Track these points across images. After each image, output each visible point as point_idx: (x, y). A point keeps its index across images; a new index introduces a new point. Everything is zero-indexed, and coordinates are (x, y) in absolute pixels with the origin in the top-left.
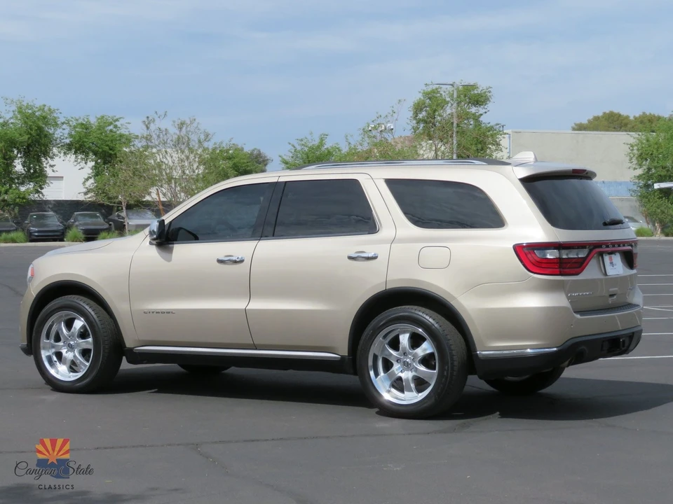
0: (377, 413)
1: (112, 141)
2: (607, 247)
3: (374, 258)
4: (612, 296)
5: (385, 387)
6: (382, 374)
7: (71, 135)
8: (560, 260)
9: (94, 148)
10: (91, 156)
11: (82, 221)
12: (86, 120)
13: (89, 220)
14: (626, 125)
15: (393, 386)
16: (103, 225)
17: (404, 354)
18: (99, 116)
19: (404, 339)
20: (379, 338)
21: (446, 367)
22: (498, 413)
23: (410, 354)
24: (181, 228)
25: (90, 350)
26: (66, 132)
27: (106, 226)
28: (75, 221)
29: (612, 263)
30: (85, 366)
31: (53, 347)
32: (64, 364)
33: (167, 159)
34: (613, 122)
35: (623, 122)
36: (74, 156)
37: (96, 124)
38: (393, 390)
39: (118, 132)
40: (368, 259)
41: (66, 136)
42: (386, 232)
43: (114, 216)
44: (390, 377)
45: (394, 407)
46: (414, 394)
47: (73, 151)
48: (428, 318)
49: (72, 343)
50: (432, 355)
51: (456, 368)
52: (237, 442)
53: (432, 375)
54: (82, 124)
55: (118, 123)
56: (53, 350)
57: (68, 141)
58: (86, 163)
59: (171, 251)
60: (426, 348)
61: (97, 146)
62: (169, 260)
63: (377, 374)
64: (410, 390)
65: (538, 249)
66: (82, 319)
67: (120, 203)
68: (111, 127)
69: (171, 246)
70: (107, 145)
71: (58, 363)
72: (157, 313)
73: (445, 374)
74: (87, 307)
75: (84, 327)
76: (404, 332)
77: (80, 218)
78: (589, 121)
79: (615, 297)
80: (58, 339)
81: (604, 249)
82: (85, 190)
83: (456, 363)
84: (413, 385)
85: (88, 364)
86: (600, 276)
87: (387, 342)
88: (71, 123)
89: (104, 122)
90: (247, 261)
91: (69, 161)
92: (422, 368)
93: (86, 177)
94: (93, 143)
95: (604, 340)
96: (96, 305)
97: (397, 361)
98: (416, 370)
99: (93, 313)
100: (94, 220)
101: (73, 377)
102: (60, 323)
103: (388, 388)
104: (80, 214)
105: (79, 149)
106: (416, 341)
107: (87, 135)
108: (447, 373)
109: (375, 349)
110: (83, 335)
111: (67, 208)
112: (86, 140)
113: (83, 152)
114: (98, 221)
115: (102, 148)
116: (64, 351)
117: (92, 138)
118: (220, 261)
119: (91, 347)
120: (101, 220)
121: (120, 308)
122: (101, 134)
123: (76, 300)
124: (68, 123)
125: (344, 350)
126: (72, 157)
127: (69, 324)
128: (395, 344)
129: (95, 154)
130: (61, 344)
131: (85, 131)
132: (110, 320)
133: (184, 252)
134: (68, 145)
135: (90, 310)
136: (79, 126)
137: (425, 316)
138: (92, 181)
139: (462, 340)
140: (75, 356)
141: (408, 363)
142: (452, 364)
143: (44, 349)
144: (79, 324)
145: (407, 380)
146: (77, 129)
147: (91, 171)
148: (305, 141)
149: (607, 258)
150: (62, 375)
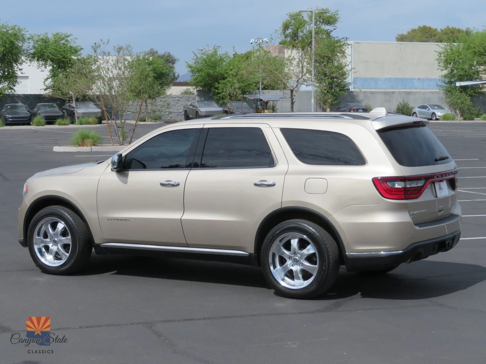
0: (275, 293)
1: (64, 51)
2: (438, 177)
3: (273, 185)
4: (440, 211)
5: (280, 276)
6: (278, 267)
7: (34, 47)
8: (405, 190)
9: (51, 56)
10: (49, 62)
11: (43, 110)
12: (45, 36)
13: (48, 109)
14: (435, 35)
15: (286, 275)
16: (59, 112)
17: (294, 253)
18: (55, 33)
19: (295, 243)
20: (277, 242)
21: (324, 264)
22: (360, 293)
23: (299, 253)
24: (133, 159)
25: (69, 245)
26: (32, 44)
27: (61, 114)
28: (38, 110)
29: (440, 188)
30: (66, 256)
31: (43, 242)
32: (51, 254)
33: (108, 74)
34: (425, 34)
35: (433, 33)
36: (36, 62)
37: (53, 39)
38: (286, 278)
39: (69, 45)
40: (269, 186)
41: (31, 47)
42: (281, 167)
43: (67, 106)
44: (284, 269)
45: (287, 290)
46: (301, 281)
47: (36, 58)
48: (311, 228)
49: (56, 239)
50: (314, 254)
51: (331, 264)
52: (179, 321)
53: (314, 268)
54: (43, 39)
55: (69, 39)
56: (43, 245)
57: (32, 51)
58: (46, 68)
59: (127, 176)
60: (310, 250)
61: (53, 55)
62: (126, 182)
63: (275, 267)
64: (299, 279)
65: (389, 182)
66: (63, 222)
67: (72, 98)
68: (63, 41)
69: (126, 172)
70: (61, 55)
71: (46, 253)
72: (117, 220)
73: (324, 268)
74: (67, 215)
75: (64, 228)
76: (294, 238)
77: (42, 107)
78: (408, 33)
79: (443, 212)
80: (46, 236)
81: (435, 178)
82: (45, 87)
83: (331, 261)
84: (300, 276)
85: (68, 255)
86: (432, 198)
87: (282, 244)
88: (34, 38)
89: (58, 38)
90: (182, 186)
91: (33, 66)
92: (307, 264)
93: (46, 78)
94: (50, 53)
95: (434, 243)
96: (74, 213)
97: (289, 258)
98: (303, 264)
99: (71, 219)
100: (52, 109)
101: (58, 263)
102: (48, 225)
103: (283, 277)
104: (42, 105)
105: (41, 58)
106: (303, 244)
107: (46, 47)
108: (325, 268)
109: (273, 249)
110: (64, 233)
111: (33, 100)
112: (45, 51)
113: (44, 59)
114: (55, 110)
115: (57, 56)
116: (50, 245)
117: (50, 49)
118: (162, 185)
119: (70, 242)
120: (57, 109)
121: (90, 215)
122: (56, 46)
123: (58, 209)
124: (33, 38)
125: (251, 249)
126: (35, 63)
127: (54, 226)
128: (288, 246)
129: (52, 60)
130: (48, 240)
131: (44, 44)
132: (83, 223)
133: (136, 177)
134: (33, 54)
135: (69, 217)
136: (41, 41)
137: (309, 227)
138: (50, 80)
139: (336, 244)
140: (58, 249)
141: (297, 259)
142: (329, 261)
143: (36, 244)
144: (61, 226)
145: (296, 271)
146: (39, 43)
147: (49, 73)
148: (204, 50)
149: (437, 185)
150: (50, 262)
